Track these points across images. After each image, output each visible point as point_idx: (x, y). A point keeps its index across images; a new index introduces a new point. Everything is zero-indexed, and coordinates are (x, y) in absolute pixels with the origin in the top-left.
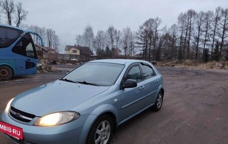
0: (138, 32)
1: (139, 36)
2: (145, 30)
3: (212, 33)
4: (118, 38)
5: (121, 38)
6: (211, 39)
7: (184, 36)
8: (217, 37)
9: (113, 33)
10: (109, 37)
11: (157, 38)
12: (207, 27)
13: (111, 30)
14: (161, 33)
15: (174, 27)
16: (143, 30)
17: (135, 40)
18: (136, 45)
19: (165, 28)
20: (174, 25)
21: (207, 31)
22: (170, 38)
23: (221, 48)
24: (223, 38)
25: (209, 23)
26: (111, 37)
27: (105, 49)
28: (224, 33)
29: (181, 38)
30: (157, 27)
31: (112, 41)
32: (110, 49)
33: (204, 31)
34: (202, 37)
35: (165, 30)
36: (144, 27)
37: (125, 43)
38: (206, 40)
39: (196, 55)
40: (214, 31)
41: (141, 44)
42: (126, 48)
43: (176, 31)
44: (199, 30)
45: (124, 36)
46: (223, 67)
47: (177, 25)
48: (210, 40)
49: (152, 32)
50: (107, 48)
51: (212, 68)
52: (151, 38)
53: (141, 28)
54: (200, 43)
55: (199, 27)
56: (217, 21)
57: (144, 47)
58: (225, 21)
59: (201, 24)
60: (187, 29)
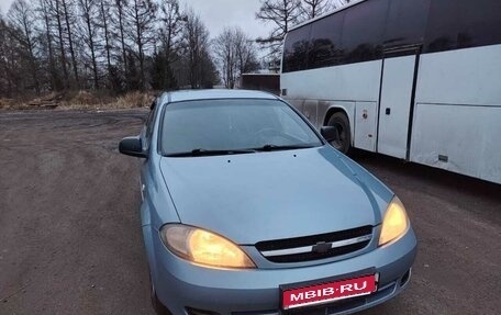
3: (117, 31)
8: (129, 42)
12: (103, 15)
15: (20, 5)
21: (105, 26)
23: (141, 65)
24: (141, 45)
25: (105, 9)
28: (139, 33)
29: (48, 36)
34: (99, 39)
38: (108, 47)
39: (96, 79)
40: (121, 28)
44: (88, 22)
51: (140, 106)
54: (97, 53)
55: (87, 16)
56: (120, 7)
58: (137, 11)
59: (88, 9)
60: (58, 17)
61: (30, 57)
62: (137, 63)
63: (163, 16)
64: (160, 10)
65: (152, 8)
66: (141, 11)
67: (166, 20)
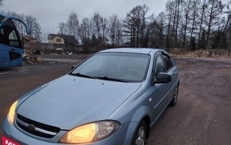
0: (125, 20)
1: (126, 24)
2: (132, 18)
3: (199, 21)
4: (104, 26)
5: (107, 26)
6: (198, 27)
7: (172, 24)
8: (204, 25)
9: (99, 21)
10: (95, 25)
11: (144, 26)
12: (195, 15)
13: (96, 17)
14: (148, 21)
15: (162, 14)
16: (130, 18)
17: (123, 29)
18: (124, 34)
19: (153, 15)
20: (162, 13)
21: (194, 19)
22: (157, 26)
23: (208, 36)
24: (210, 26)
25: (196, 11)
26: (97, 25)
27: (91, 37)
28: (210, 21)
29: (169, 26)
30: (144, 14)
31: (99, 29)
32: (97, 37)
33: (191, 19)
34: (190, 26)
35: (153, 18)
36: (132, 15)
37: (112, 31)
38: (193, 29)
39: (184, 43)
40: (202, 19)
41: (128, 32)
42: (113, 37)
43: (164, 19)
44: (187, 18)
45: (110, 24)
46: (210, 56)
47: (165, 12)
48: (197, 29)
49: (139, 20)
50: (94, 36)
51: (199, 56)
52: (138, 26)
53: (129, 15)
54: (187, 31)
55: (187, 15)
56: (204, 9)
57: (131, 35)
58: (212, 10)
59: (188, 12)
60: (174, 17)
61: (160, 34)
62: (206, 36)
63: (227, 10)
64: (226, 7)
65: (221, 7)
66: (214, 9)
67: (228, 13)
